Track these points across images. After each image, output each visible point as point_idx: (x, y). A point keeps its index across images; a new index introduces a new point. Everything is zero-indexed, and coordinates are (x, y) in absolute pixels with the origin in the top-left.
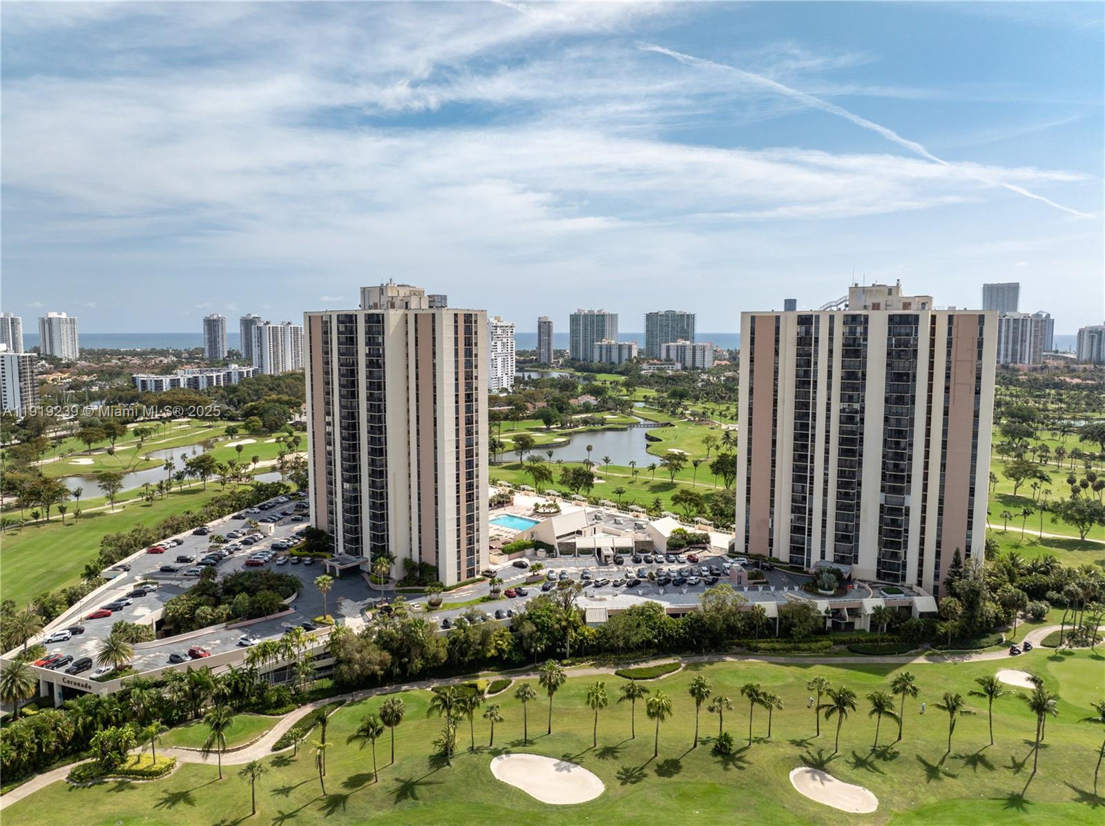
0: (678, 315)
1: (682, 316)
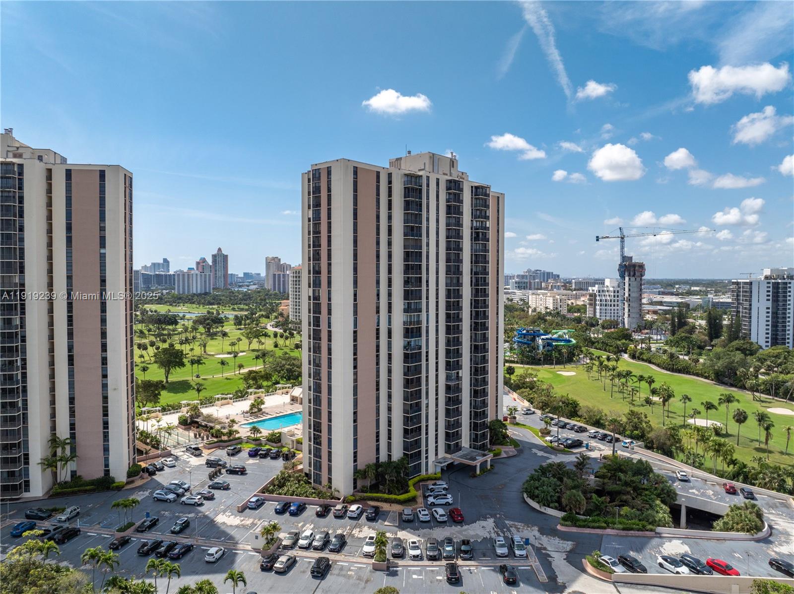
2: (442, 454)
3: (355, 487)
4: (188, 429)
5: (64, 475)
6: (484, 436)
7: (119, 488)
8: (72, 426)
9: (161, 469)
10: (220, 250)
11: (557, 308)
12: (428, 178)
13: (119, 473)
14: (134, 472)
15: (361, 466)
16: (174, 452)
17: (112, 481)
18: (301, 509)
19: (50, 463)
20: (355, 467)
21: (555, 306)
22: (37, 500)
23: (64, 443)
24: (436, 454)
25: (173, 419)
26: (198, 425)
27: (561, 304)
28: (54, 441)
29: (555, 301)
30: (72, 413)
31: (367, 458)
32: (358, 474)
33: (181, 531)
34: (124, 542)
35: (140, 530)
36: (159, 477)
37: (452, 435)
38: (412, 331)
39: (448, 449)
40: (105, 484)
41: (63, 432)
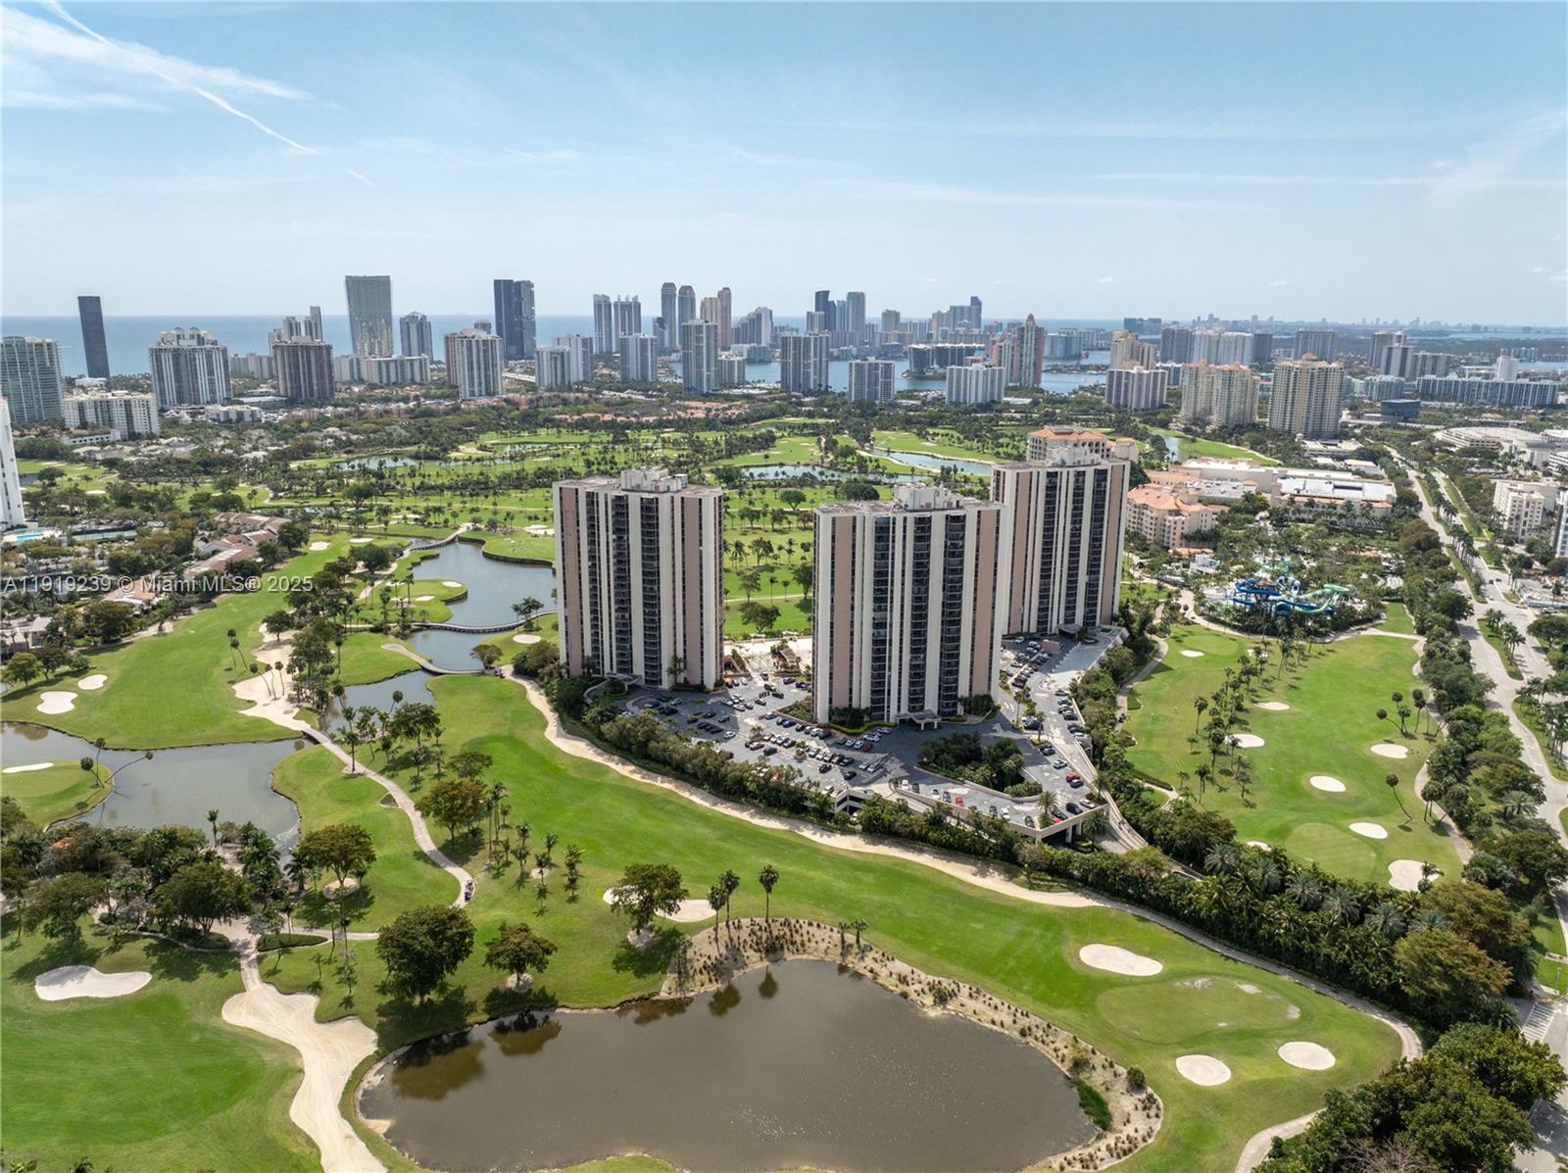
0: (30, 345)
1: (39, 345)
2: (904, 710)
3: (830, 719)
4: (774, 657)
5: (681, 679)
6: (955, 705)
7: (708, 692)
8: (685, 651)
9: (737, 685)
10: (1031, 317)
11: (1518, 517)
12: (894, 519)
13: (710, 682)
14: (719, 684)
15: (834, 705)
16: (754, 675)
17: (704, 687)
18: (792, 724)
19: (673, 671)
20: (830, 708)
21: (1516, 513)
22: (664, 691)
23: (680, 660)
24: (899, 710)
25: (766, 646)
26: (781, 657)
27: (1528, 510)
28: (675, 659)
29: (1517, 504)
30: (685, 642)
31: (841, 702)
32: (832, 712)
33: (724, 721)
34: (695, 721)
35: (706, 717)
36: (731, 691)
37: (917, 699)
38: (879, 625)
39: (912, 709)
40: (700, 688)
41: (680, 654)
